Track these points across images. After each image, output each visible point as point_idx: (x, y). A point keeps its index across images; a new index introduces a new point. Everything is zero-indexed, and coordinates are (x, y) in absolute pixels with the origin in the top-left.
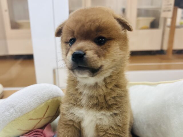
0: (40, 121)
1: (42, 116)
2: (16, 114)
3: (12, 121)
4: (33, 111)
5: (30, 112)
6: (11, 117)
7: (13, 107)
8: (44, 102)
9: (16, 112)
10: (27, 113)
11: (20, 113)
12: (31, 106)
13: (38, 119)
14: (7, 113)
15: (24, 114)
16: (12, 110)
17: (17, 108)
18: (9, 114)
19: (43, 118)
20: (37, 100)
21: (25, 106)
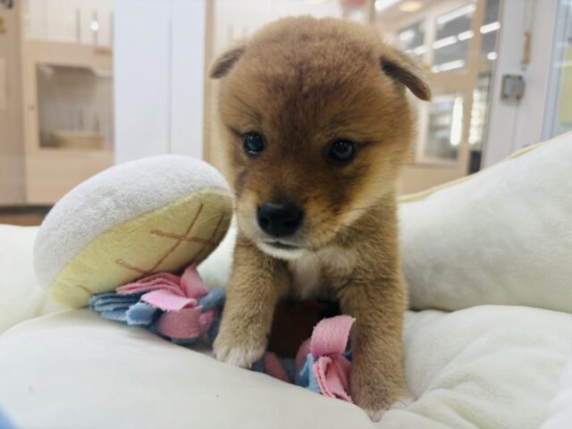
0: (177, 245)
1: (185, 230)
2: (118, 211)
3: (104, 233)
4: (166, 208)
5: (157, 208)
6: (103, 219)
7: (110, 193)
8: (192, 189)
9: (118, 206)
10: (148, 212)
11: (128, 210)
12: (161, 195)
13: (173, 236)
14: (90, 211)
15: (140, 213)
16: (107, 202)
17: (123, 196)
18: (96, 214)
19: (185, 236)
20: (174, 183)
21: (146, 192)
